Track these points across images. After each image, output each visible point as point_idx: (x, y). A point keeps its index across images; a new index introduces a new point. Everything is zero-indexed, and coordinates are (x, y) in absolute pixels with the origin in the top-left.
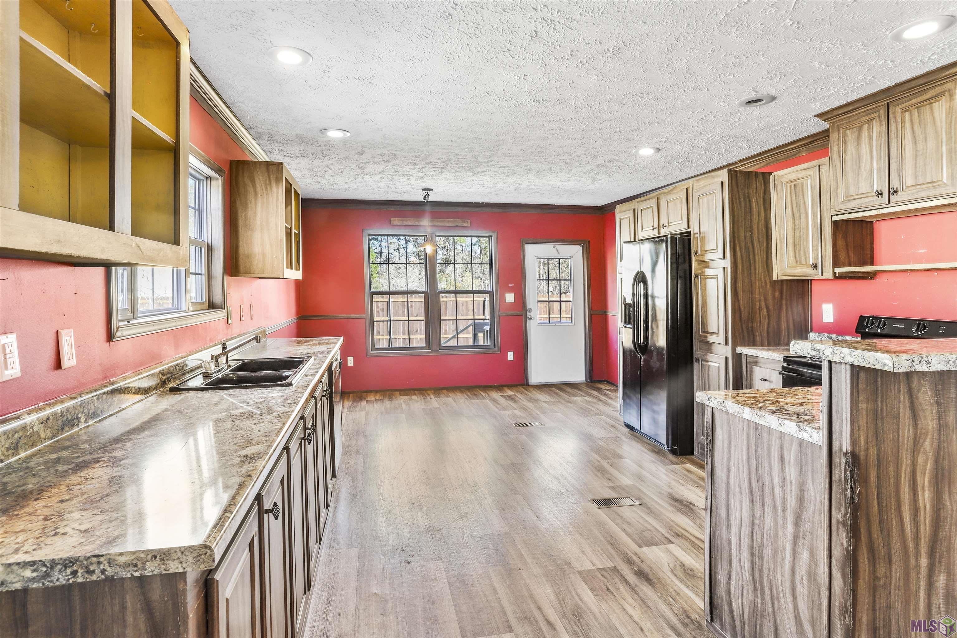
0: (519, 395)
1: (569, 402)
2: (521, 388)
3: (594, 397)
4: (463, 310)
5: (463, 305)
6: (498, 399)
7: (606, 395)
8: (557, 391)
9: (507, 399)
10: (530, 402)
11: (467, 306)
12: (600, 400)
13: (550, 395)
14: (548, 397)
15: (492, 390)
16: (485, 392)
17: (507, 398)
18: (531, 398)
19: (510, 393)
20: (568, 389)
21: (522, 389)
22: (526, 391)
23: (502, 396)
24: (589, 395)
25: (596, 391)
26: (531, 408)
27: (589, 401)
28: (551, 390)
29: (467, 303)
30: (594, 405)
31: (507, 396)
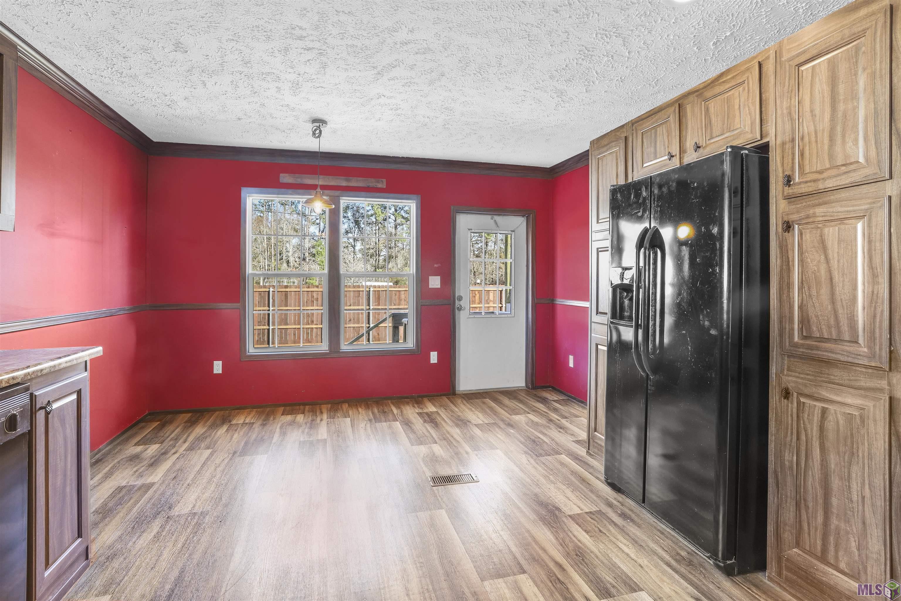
0: (443, 413)
1: (510, 425)
2: (445, 400)
3: (541, 414)
4: (396, 300)
5: (396, 295)
6: (414, 420)
7: (555, 410)
8: (493, 404)
9: (425, 421)
10: (457, 425)
11: (399, 295)
12: (551, 420)
13: (484, 412)
14: (480, 415)
15: (408, 403)
16: (398, 407)
17: (426, 418)
18: (459, 419)
19: (431, 408)
20: (506, 401)
21: (447, 400)
22: (452, 405)
23: (420, 414)
24: (535, 411)
25: (542, 403)
26: (458, 438)
27: (537, 424)
28: (484, 403)
29: (400, 293)
30: (544, 431)
31: (427, 414)
